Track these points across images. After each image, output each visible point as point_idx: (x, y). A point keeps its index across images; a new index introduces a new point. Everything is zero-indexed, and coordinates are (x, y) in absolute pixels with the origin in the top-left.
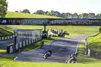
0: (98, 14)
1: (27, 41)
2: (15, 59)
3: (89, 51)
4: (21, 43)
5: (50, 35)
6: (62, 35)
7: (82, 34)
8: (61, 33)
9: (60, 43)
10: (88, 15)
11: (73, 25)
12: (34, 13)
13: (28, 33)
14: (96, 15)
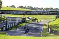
0: (55, 9)
1: (13, 24)
2: (6, 34)
3: (50, 29)
4: (10, 25)
5: (27, 21)
6: (34, 20)
7: (45, 20)
8: (33, 19)
9: (33, 25)
10: (49, 9)
11: (40, 14)
12: (18, 8)
13: (14, 19)
14: (54, 9)
